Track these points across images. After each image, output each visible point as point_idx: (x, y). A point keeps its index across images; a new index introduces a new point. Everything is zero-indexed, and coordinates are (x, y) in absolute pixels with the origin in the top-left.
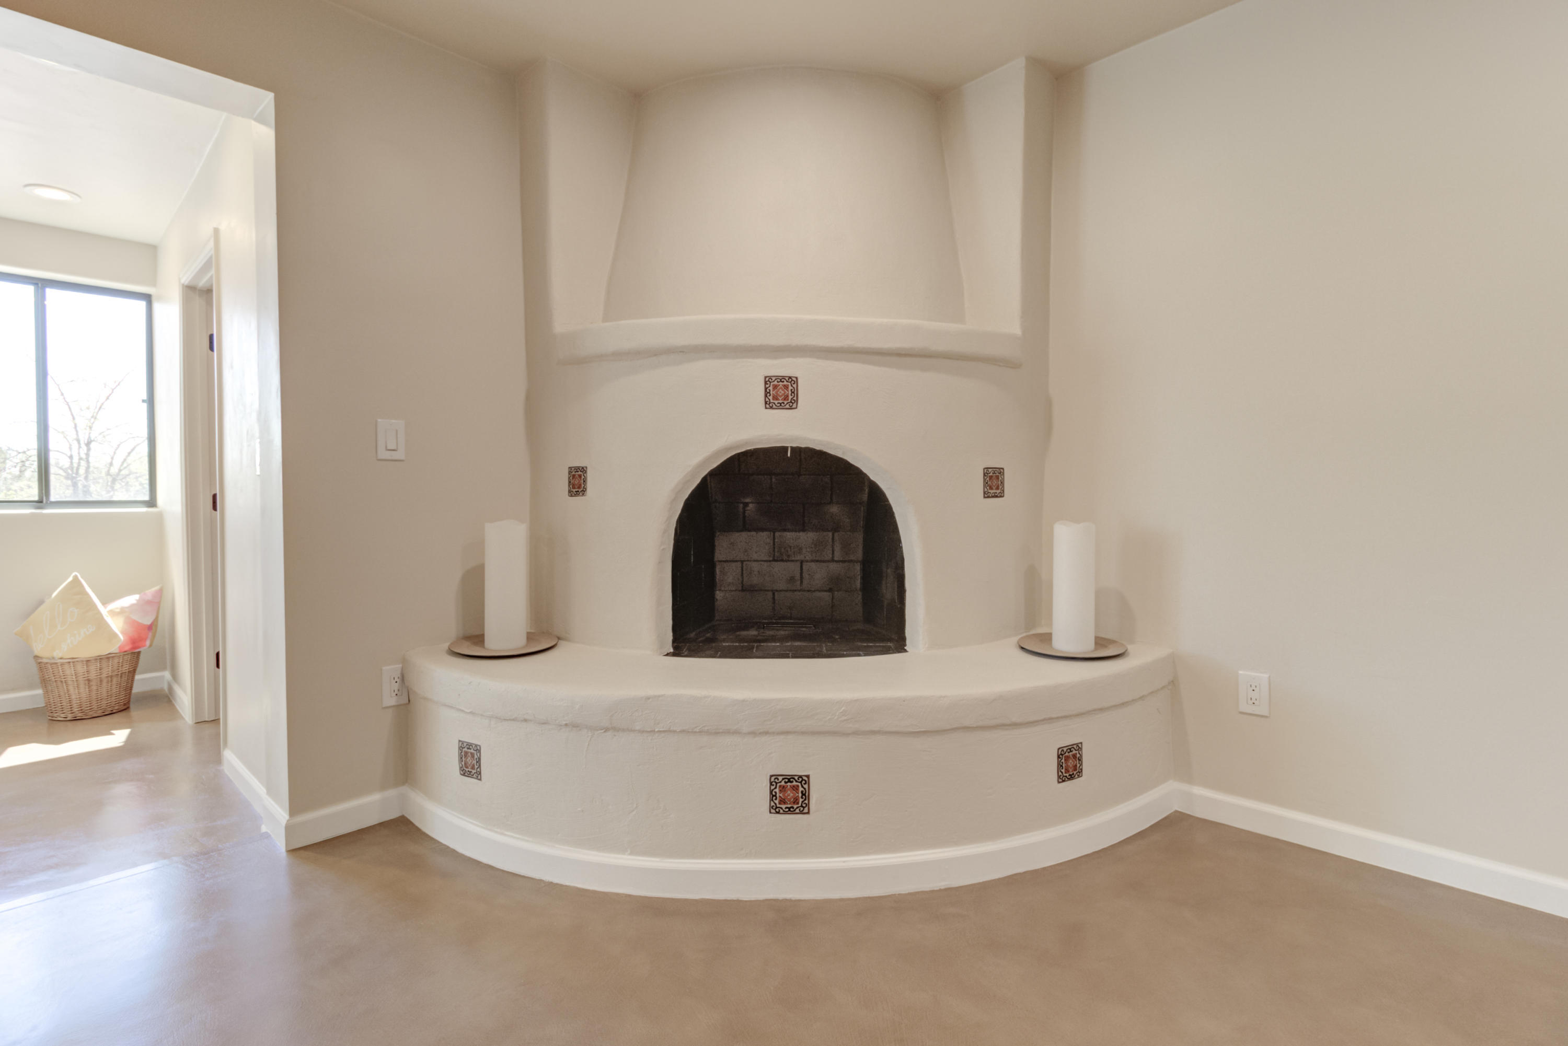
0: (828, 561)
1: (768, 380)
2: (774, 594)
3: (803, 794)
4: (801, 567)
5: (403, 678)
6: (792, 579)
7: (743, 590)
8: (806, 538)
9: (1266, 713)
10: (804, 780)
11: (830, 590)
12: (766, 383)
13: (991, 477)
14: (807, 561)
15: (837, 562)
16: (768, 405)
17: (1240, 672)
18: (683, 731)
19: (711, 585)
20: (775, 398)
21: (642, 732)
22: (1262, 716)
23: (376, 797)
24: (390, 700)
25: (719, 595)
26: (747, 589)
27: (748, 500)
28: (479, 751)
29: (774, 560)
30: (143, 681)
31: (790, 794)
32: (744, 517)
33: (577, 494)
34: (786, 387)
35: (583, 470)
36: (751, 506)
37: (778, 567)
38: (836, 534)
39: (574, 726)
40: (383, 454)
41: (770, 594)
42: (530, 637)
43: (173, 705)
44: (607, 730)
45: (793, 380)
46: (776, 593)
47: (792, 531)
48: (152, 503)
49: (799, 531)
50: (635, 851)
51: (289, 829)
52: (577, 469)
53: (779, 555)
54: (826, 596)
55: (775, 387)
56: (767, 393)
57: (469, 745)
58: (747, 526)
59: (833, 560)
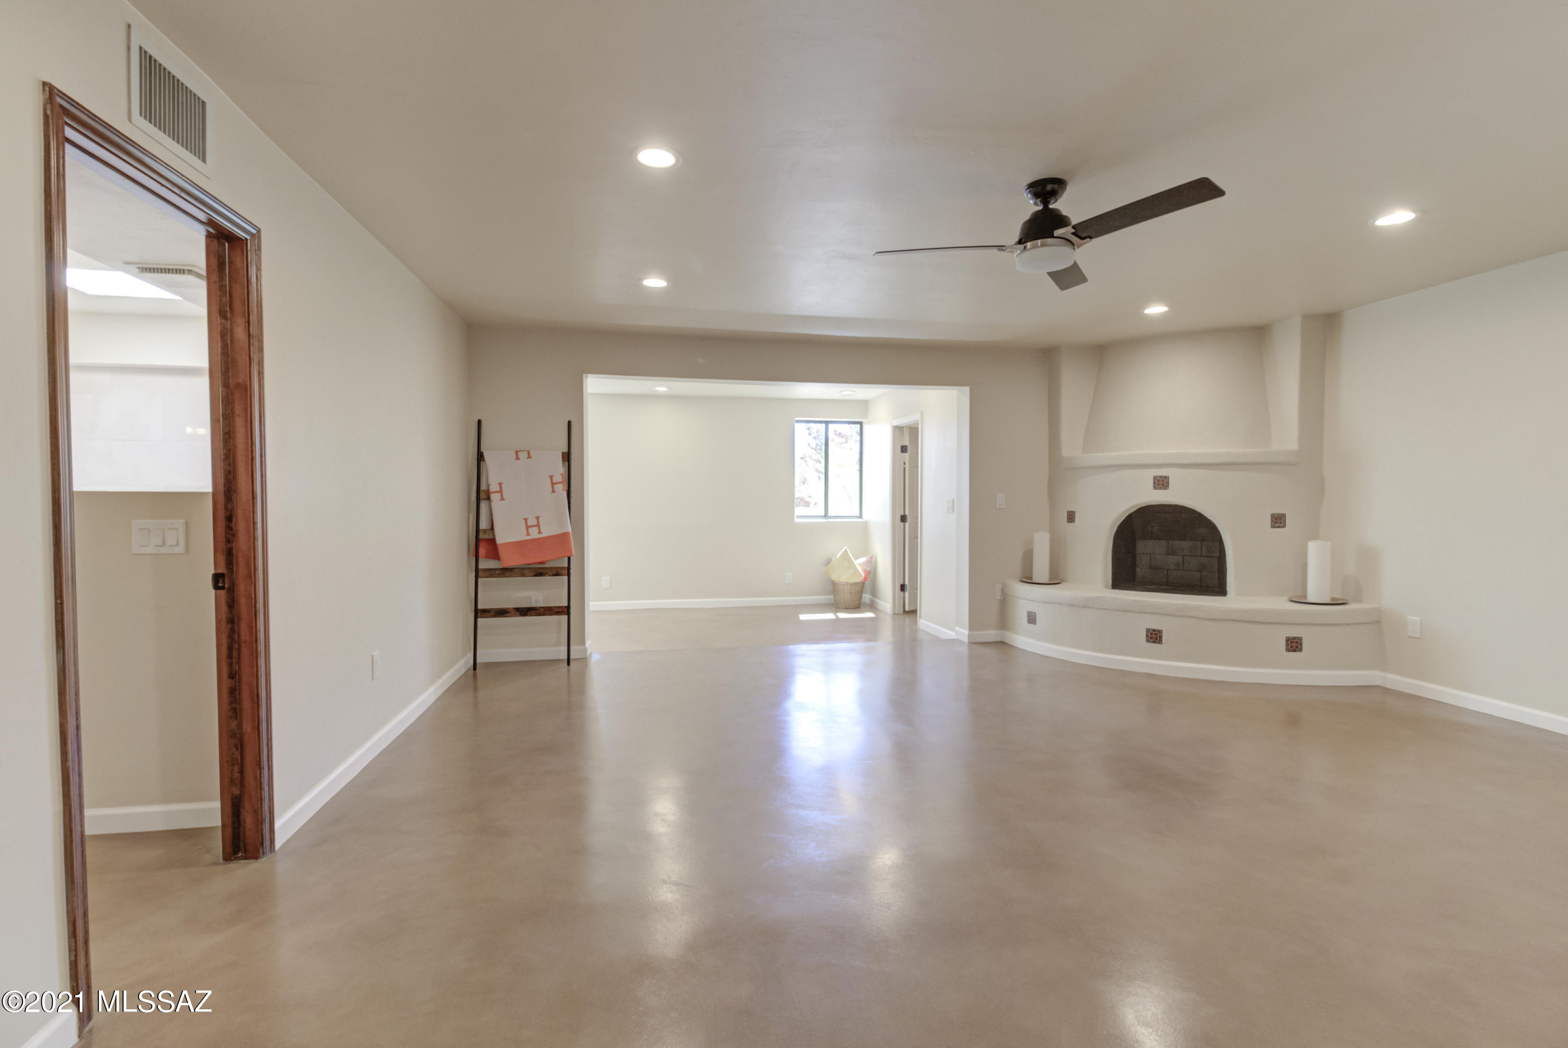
0: (1199, 556)
1: (1155, 478)
2: (1167, 571)
3: (1160, 637)
4: (1183, 559)
5: (1003, 590)
6: (1178, 564)
7: (1151, 568)
8: (1185, 544)
9: (1419, 637)
10: (1160, 632)
11: (1200, 571)
12: (1154, 479)
13: (1276, 518)
14: (1187, 556)
15: (1204, 556)
16: (1155, 488)
17: (1409, 617)
18: (1112, 610)
19: (1134, 564)
20: (1158, 485)
21: (1096, 608)
22: (1418, 638)
23: (993, 632)
24: (998, 597)
25: (1138, 570)
26: (1154, 568)
27: (1154, 525)
28: (1035, 614)
29: (1168, 554)
30: (866, 597)
31: (1154, 636)
32: (1152, 532)
33: (1071, 522)
34: (1163, 480)
35: (1074, 512)
36: (1156, 527)
37: (1171, 557)
38: (1203, 544)
39: (1072, 605)
40: (998, 506)
41: (1165, 571)
42: (1050, 579)
43: (878, 609)
44: (1084, 607)
45: (1167, 478)
46: (1169, 571)
47: (1178, 540)
48: (861, 516)
49: (1182, 540)
50: (1094, 651)
51: (969, 635)
52: (1071, 512)
53: (1170, 552)
54: (1198, 574)
55: (1158, 480)
56: (1154, 483)
57: (1031, 612)
58: (1152, 537)
59: (1201, 556)
